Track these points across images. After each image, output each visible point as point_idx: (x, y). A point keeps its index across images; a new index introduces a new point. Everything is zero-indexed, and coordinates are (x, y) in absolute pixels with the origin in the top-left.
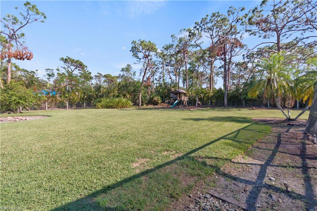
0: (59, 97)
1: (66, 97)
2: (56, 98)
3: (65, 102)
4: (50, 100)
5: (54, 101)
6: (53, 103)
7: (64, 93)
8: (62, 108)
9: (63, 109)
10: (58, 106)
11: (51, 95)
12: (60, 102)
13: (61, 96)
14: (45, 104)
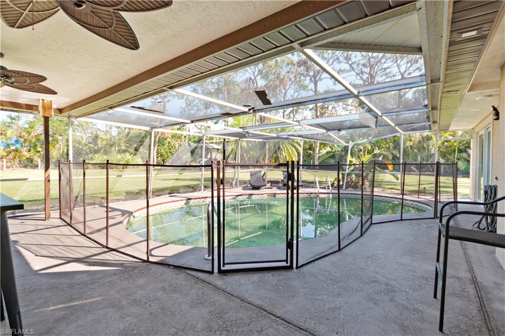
0: (26, 151)
1: (38, 152)
2: (20, 153)
3: (35, 159)
4: (11, 156)
5: (17, 157)
6: (15, 160)
7: (35, 146)
8: (31, 167)
9: (33, 169)
10: (24, 164)
11: (13, 148)
12: (27, 159)
13: (29, 151)
14: (3, 161)
